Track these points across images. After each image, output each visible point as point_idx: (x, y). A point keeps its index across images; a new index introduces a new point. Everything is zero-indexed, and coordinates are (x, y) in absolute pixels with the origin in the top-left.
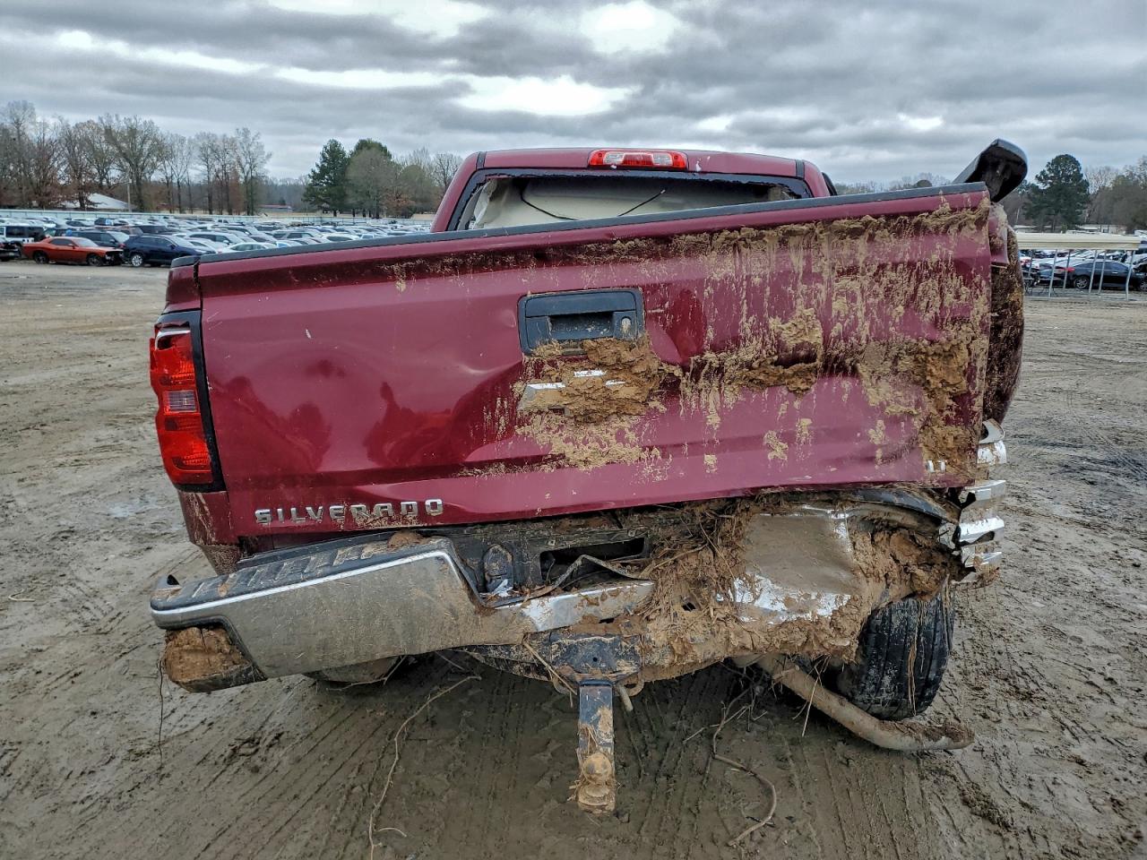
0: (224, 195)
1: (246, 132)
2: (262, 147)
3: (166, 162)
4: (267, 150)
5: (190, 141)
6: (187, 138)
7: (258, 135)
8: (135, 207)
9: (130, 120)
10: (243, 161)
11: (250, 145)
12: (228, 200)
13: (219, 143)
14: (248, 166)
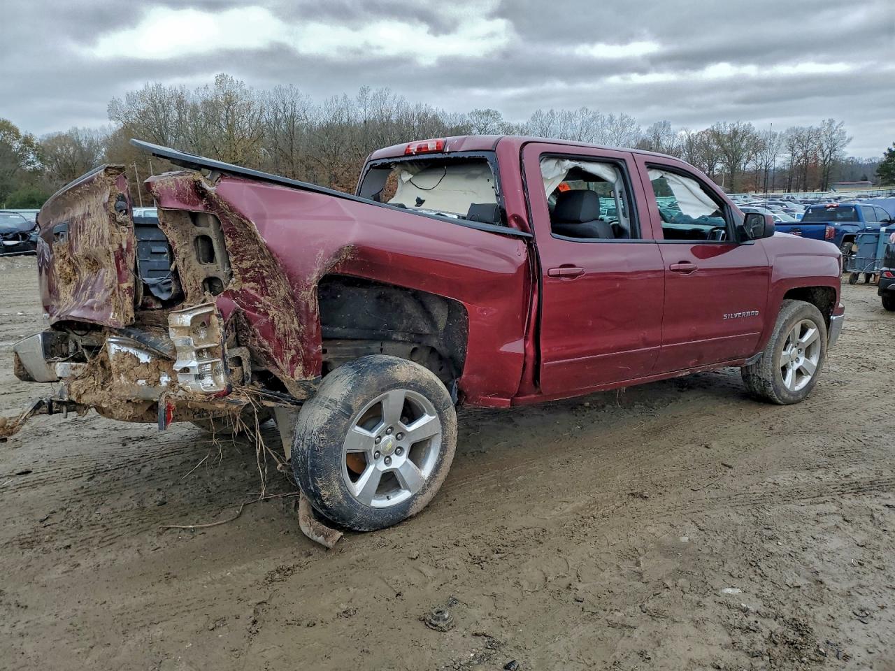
0: (803, 176)
1: (831, 122)
2: (844, 133)
3: (759, 154)
4: (848, 135)
5: (781, 136)
6: (779, 133)
7: (841, 124)
8: (728, 189)
9: (734, 125)
10: (825, 146)
11: (833, 133)
12: (805, 180)
13: (805, 134)
14: (828, 150)
